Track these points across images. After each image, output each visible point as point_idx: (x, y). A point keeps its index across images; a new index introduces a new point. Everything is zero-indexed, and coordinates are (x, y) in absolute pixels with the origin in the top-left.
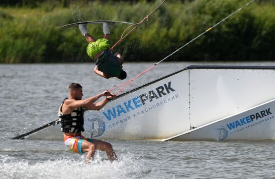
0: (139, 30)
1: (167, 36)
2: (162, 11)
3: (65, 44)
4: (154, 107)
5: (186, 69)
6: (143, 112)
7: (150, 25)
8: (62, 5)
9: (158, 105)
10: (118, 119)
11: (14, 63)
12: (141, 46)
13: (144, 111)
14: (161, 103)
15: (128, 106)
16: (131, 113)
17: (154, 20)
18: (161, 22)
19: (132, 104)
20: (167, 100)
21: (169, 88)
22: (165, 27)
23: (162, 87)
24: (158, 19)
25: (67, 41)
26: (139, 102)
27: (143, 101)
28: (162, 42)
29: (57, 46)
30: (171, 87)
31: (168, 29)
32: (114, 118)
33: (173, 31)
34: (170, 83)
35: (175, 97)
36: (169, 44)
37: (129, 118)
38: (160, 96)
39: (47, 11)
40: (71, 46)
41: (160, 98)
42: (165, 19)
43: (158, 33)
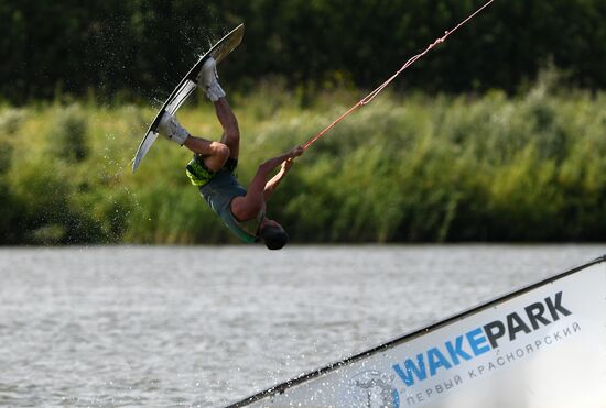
0: (485, 165)
1: (554, 181)
2: (543, 119)
3: (302, 197)
4: (520, 353)
5: (599, 262)
6: (491, 366)
7: (514, 153)
8: (297, 101)
9: (529, 348)
10: (430, 381)
11: (177, 242)
12: (491, 205)
13: (495, 363)
14: (538, 344)
15: (455, 350)
16: (463, 368)
17: (525, 142)
18: (542, 145)
19: (466, 347)
20: (553, 337)
21: (556, 307)
22: (550, 157)
23: (538, 305)
24: (535, 139)
25: (309, 190)
26: (483, 340)
27: (493, 339)
28: (543, 195)
29: (284, 203)
30: (562, 304)
31: (559, 163)
32: (421, 379)
33: (568, 170)
34: (559, 296)
35: (571, 329)
36: (560, 200)
37: (458, 379)
38: (536, 327)
39: (260, 117)
40: (316, 202)
41: (534, 333)
42: (550, 137)
43: (532, 172)
